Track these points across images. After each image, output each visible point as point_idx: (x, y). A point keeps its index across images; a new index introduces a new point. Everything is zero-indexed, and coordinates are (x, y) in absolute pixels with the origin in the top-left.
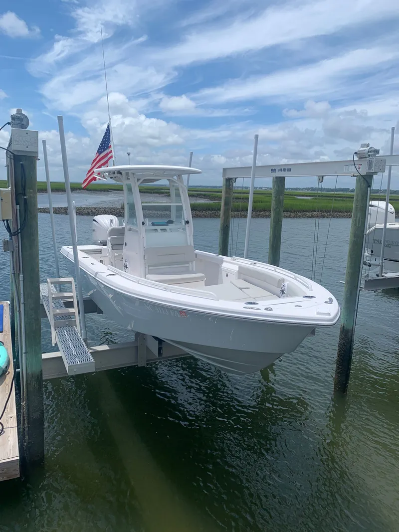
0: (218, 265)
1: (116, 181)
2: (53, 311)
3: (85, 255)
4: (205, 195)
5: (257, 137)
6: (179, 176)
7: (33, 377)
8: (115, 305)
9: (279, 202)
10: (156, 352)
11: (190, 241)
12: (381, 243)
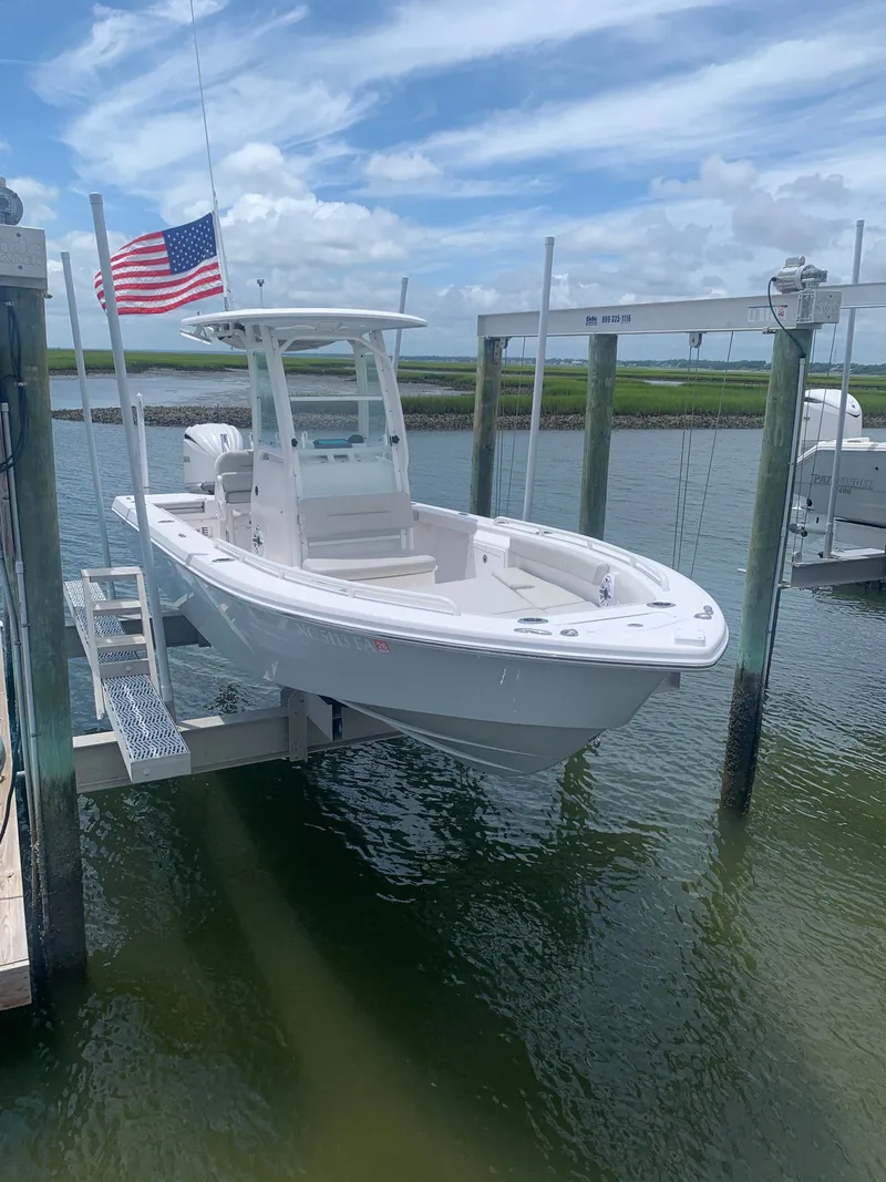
0: (466, 534)
1: (233, 345)
2: (97, 643)
3: (167, 516)
4: (442, 378)
5: (551, 242)
6: (376, 334)
7: (54, 786)
8: (234, 628)
9: (604, 392)
10: (328, 731)
11: (402, 482)
12: (828, 483)
